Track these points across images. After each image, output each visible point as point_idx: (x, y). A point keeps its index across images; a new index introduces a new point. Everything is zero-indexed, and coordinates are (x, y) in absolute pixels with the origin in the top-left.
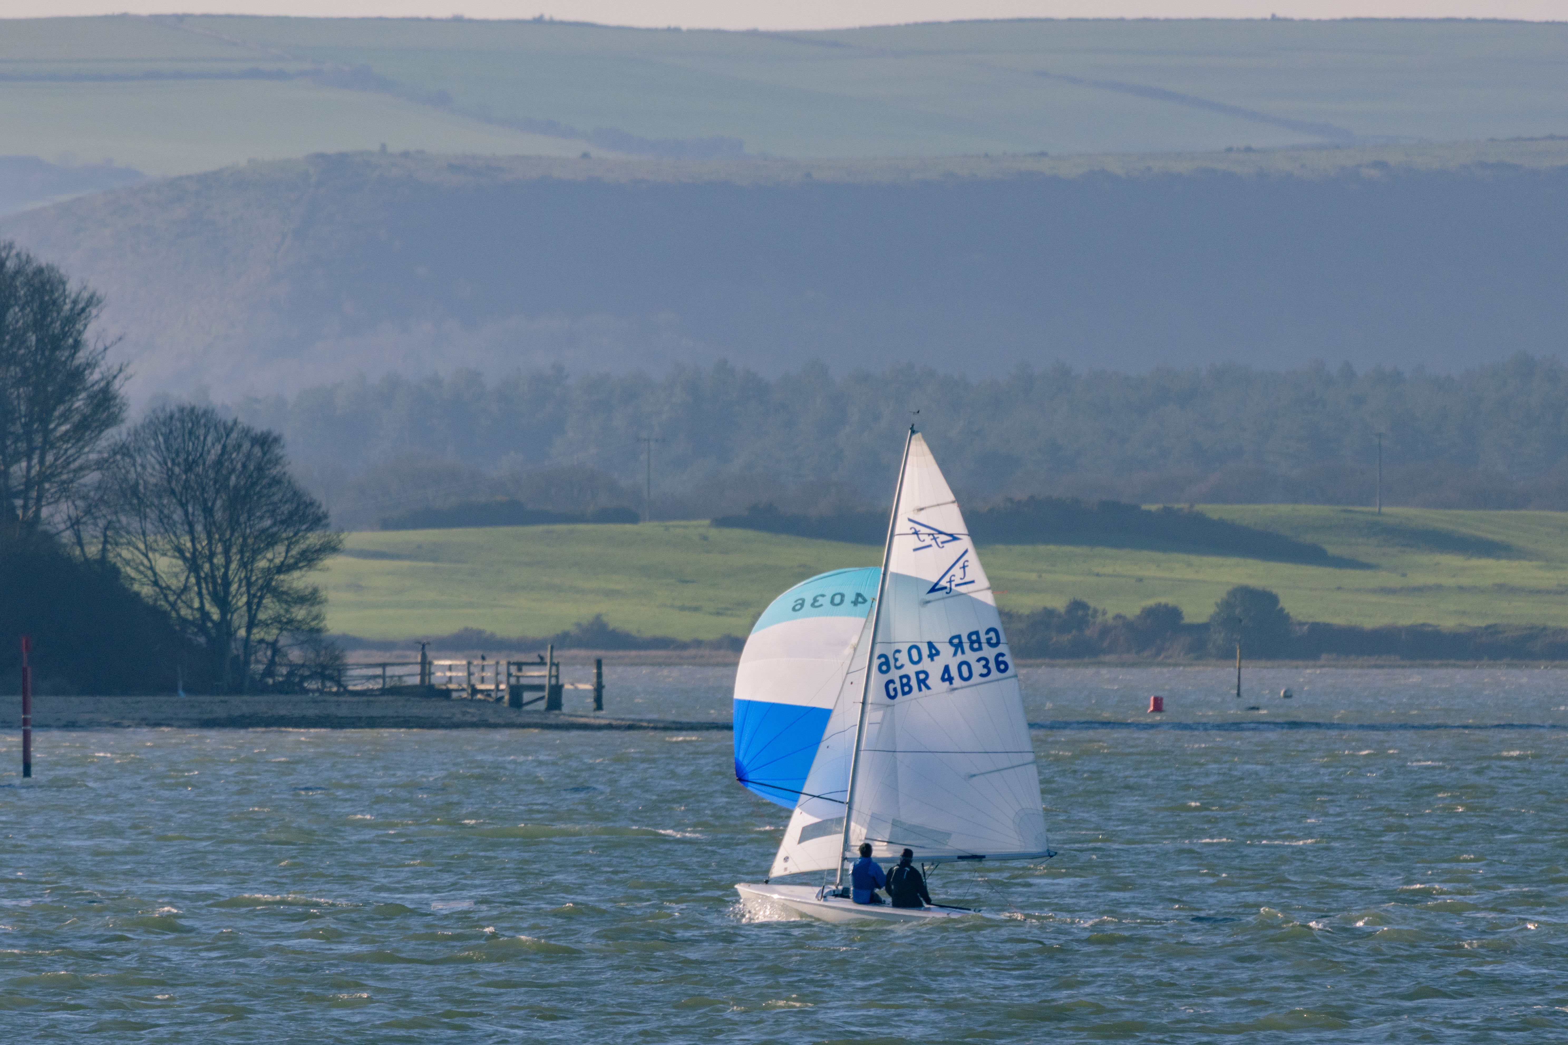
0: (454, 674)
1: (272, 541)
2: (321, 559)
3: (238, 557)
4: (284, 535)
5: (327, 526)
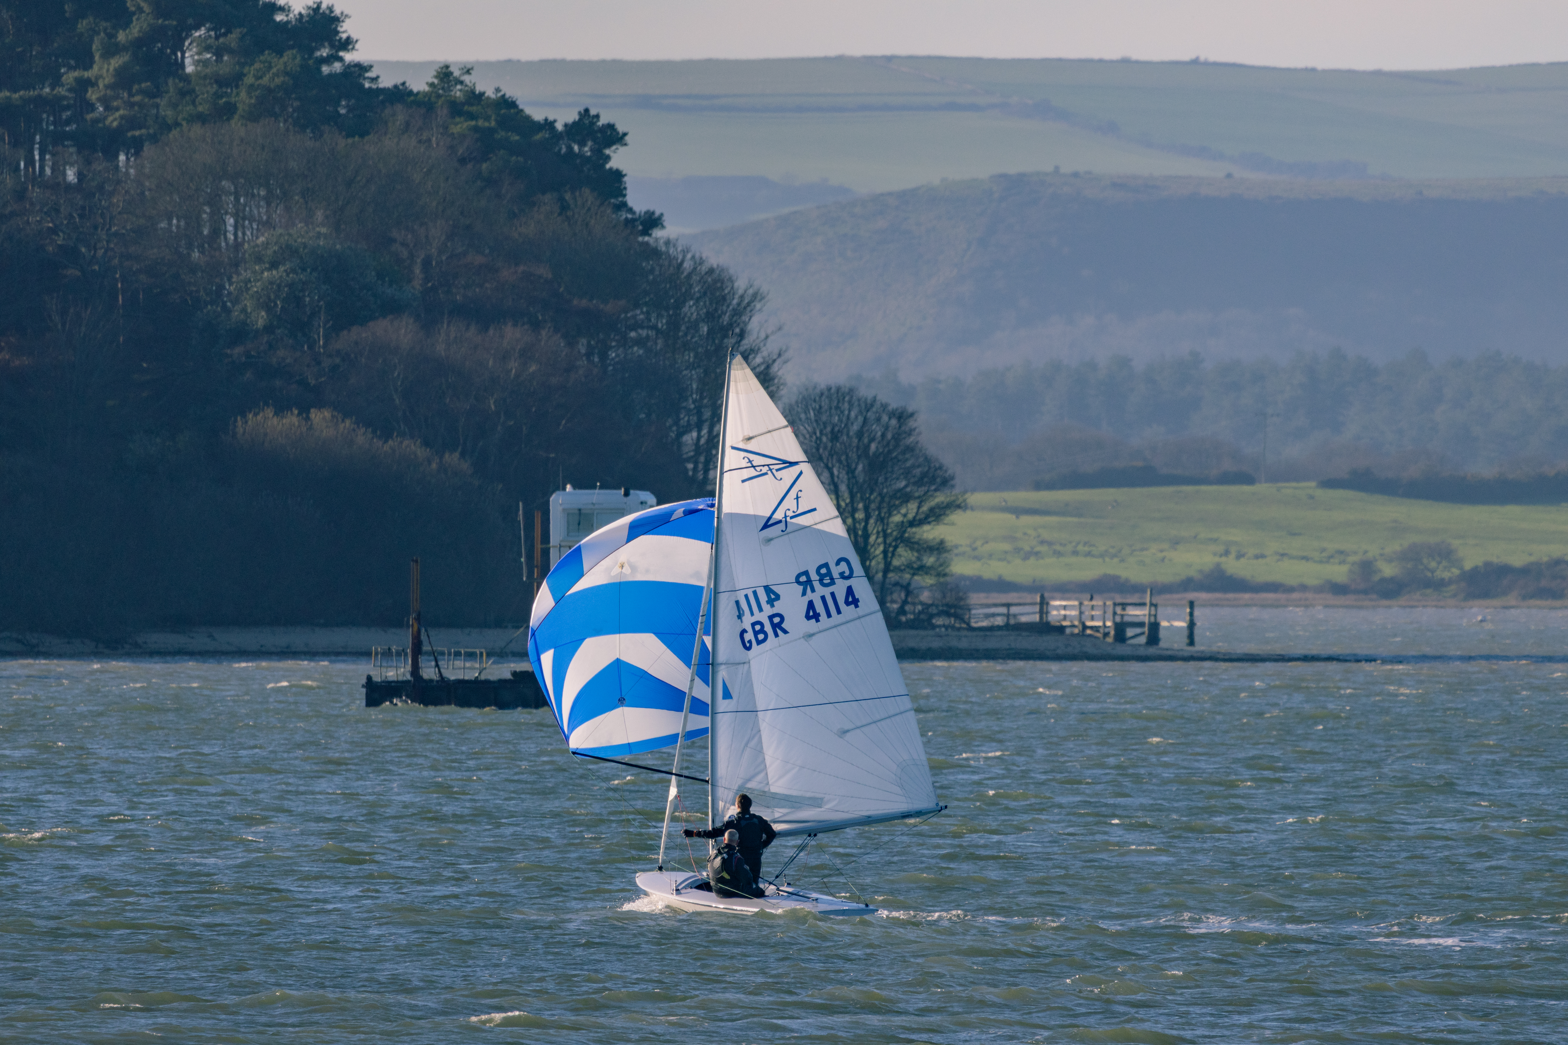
0: (1068, 613)
1: (906, 498)
2: (948, 515)
3: (877, 513)
4: (917, 494)
5: (953, 486)
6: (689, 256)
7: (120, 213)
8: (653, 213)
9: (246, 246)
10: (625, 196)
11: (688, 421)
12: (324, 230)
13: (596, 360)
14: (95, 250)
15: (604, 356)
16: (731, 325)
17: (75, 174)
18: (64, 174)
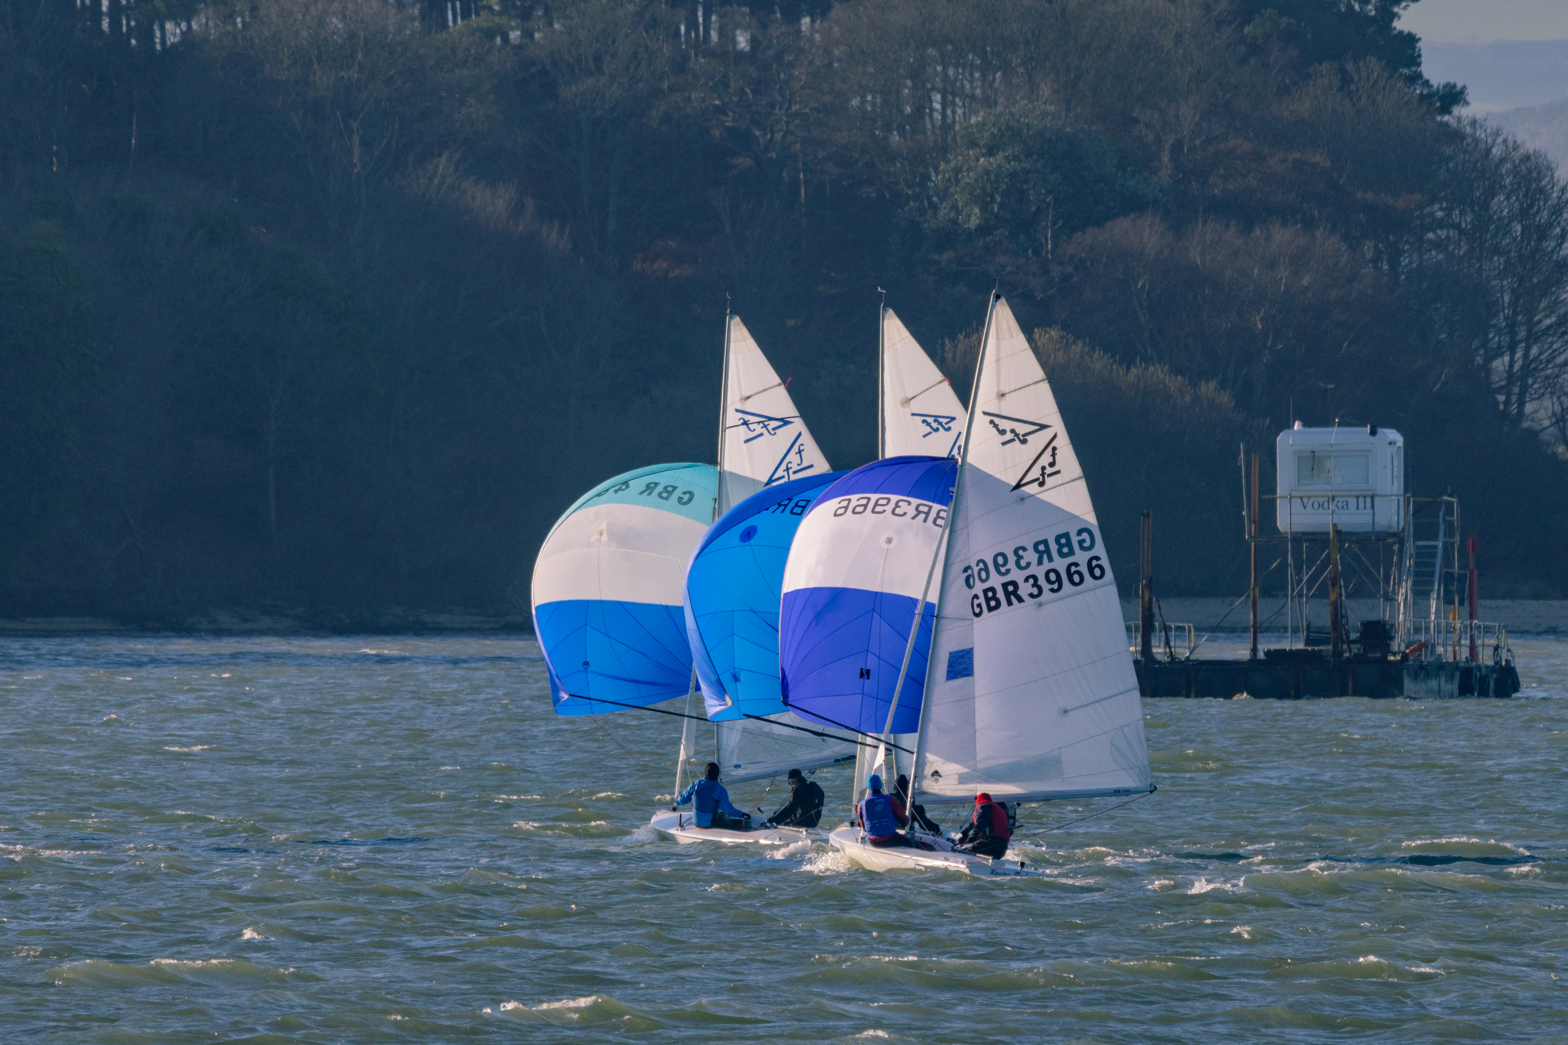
6: (1500, 140)
7: (802, 88)
8: (1454, 86)
9: (957, 127)
10: (1419, 64)
11: (1499, 342)
12: (1051, 108)
13: (1386, 267)
14: (773, 133)
15: (1394, 263)
16: (1550, 225)
17: (747, 41)
18: (734, 42)
